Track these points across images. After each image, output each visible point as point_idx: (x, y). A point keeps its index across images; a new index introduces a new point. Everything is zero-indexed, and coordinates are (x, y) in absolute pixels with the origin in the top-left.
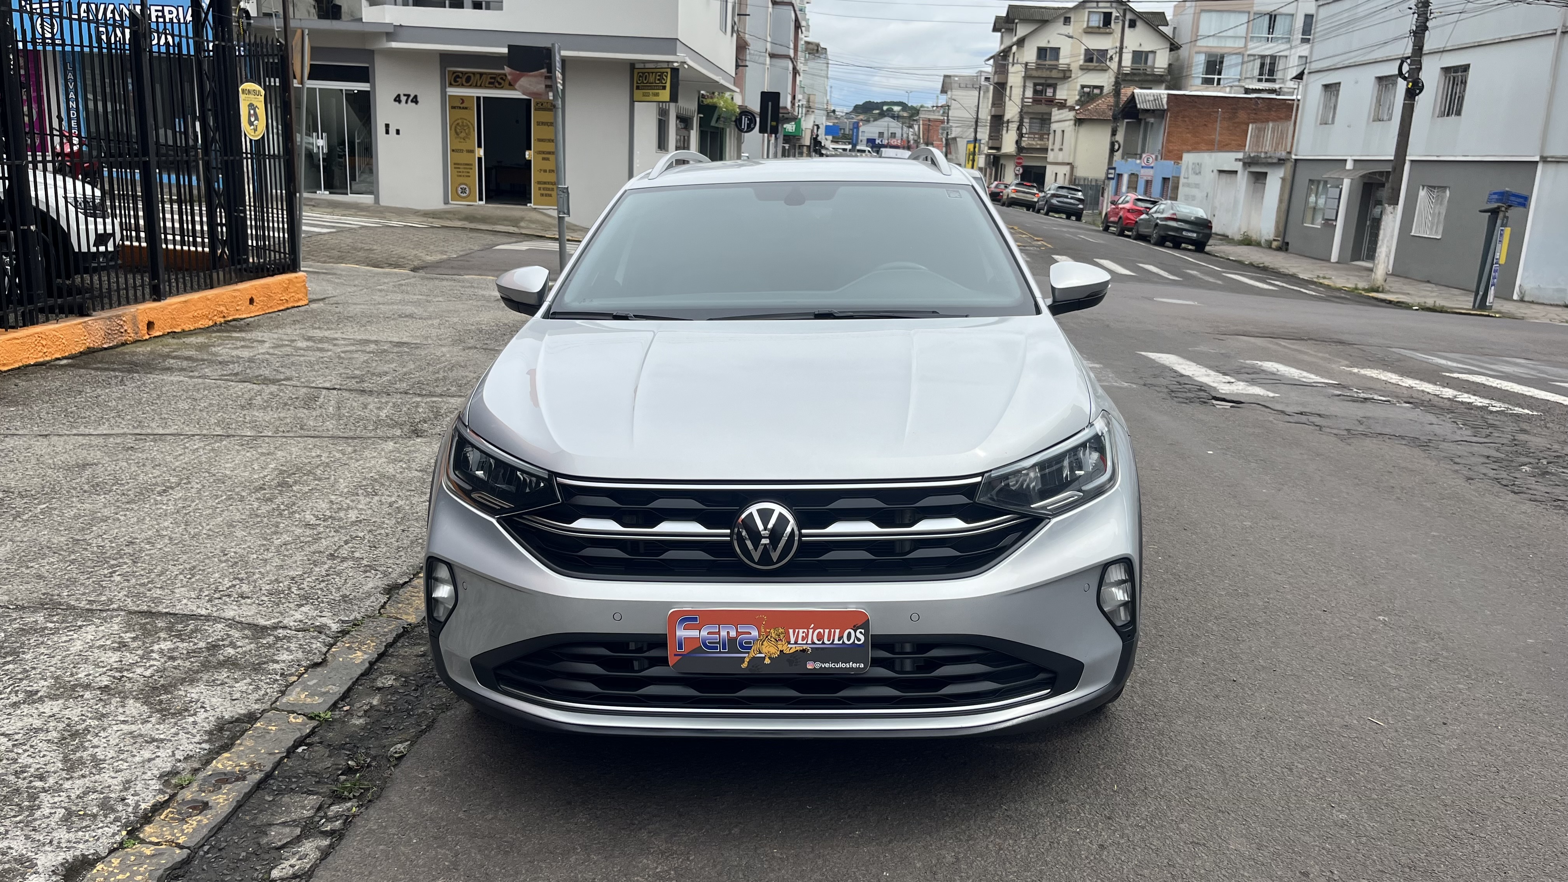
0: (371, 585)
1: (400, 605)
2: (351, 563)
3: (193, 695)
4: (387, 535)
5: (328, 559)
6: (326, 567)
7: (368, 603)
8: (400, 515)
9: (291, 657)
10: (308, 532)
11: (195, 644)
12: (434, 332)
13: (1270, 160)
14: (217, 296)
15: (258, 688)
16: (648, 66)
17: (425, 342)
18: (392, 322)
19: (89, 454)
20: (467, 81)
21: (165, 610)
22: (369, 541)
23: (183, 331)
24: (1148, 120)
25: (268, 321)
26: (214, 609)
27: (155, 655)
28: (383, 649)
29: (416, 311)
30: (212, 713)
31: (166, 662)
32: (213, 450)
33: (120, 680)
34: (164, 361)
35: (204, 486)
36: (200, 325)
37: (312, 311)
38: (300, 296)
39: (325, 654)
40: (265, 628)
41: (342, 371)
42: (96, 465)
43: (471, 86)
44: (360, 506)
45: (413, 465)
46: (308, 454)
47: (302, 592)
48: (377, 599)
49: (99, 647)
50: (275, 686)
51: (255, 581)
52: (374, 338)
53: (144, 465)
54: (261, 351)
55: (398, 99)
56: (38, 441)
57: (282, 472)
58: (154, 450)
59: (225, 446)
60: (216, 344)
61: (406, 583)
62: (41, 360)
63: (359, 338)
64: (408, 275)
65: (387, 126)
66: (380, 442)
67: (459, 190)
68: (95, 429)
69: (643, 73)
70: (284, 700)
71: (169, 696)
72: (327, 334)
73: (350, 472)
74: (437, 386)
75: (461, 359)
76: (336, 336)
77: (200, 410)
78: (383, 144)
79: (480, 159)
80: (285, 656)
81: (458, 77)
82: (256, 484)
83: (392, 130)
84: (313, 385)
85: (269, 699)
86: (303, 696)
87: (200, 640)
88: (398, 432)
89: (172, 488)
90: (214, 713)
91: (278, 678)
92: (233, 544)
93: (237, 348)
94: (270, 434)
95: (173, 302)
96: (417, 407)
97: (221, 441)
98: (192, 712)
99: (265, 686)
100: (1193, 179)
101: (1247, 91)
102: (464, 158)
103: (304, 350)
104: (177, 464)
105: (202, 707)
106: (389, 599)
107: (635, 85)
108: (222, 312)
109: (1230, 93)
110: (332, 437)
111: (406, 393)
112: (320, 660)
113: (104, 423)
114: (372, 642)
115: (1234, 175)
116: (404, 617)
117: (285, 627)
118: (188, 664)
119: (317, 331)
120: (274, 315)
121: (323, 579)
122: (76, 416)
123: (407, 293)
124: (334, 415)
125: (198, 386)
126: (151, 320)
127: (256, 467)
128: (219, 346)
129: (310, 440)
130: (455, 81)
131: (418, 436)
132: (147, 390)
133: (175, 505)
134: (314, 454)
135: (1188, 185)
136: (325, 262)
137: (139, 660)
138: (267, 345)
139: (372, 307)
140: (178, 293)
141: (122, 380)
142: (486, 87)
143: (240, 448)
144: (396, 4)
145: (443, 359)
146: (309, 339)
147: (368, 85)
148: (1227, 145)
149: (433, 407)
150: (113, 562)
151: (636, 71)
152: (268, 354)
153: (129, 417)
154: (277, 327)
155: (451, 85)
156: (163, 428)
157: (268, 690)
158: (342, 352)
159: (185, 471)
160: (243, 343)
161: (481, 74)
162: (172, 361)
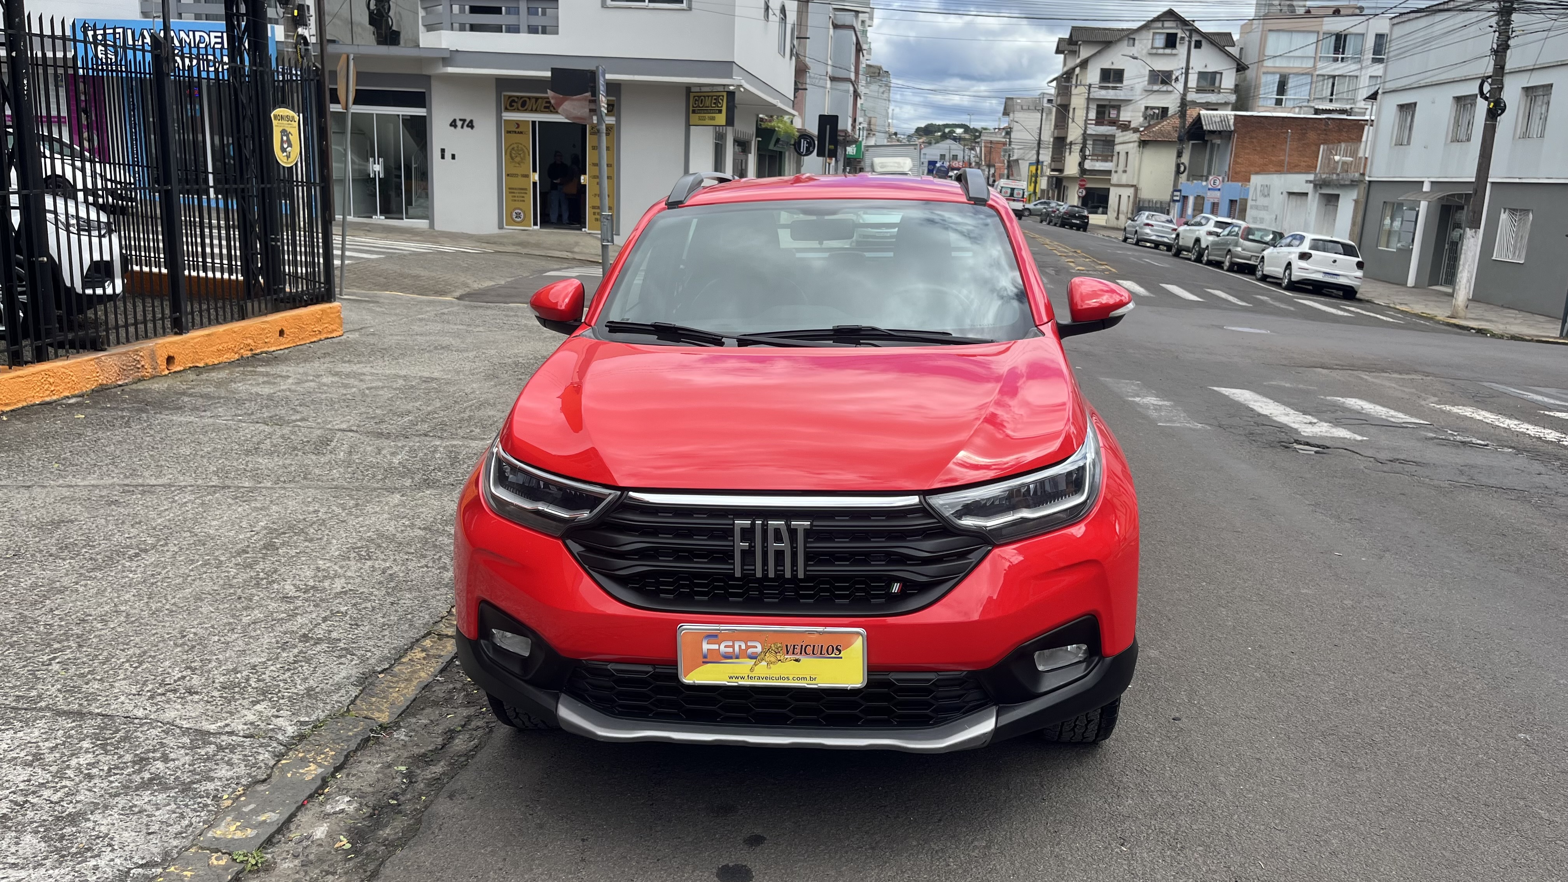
0: (343, 674)
1: (374, 699)
2: (324, 646)
3: (103, 828)
4: (374, 609)
5: (300, 641)
6: (296, 651)
7: (335, 697)
8: (392, 584)
9: (230, 773)
10: (284, 606)
11: (119, 758)
12: (468, 366)
13: (1342, 182)
14: (244, 328)
15: (182, 816)
16: (704, 89)
17: (457, 378)
18: (427, 355)
19: (68, 509)
20: (523, 105)
21: (97, 711)
22: (351, 617)
23: (207, 365)
24: (1214, 141)
25: (297, 354)
26: (154, 709)
27: (70, 773)
28: (342, 759)
29: (453, 342)
30: (119, 852)
31: (81, 782)
32: (203, 504)
33: (22, 806)
34: (178, 399)
35: (181, 549)
36: (226, 358)
37: (346, 342)
38: (334, 327)
39: (272, 768)
40: (209, 733)
41: (363, 410)
42: (72, 522)
43: (526, 111)
44: (349, 574)
45: (418, 522)
46: (305, 508)
47: (262, 684)
48: (347, 692)
49: (10, 761)
50: (202, 814)
51: (209, 672)
52: (403, 373)
53: (123, 523)
54: (282, 388)
55: (453, 124)
56: (19, 493)
57: (271, 531)
58: (138, 503)
59: (217, 499)
60: (238, 379)
61: (385, 669)
62: (48, 399)
63: (388, 372)
64: (452, 303)
65: (443, 151)
66: (387, 494)
67: (514, 215)
68: (83, 479)
69: (699, 97)
70: (210, 834)
71: (74, 829)
72: (355, 368)
73: (346, 531)
74: (460, 427)
75: (491, 396)
76: (364, 370)
77: (202, 457)
78: (439, 169)
79: (535, 184)
80: (223, 772)
81: (513, 101)
82: (241, 546)
83: (448, 155)
84: (329, 426)
85: (193, 832)
86: (233, 828)
87: (127, 751)
88: (408, 482)
89: (146, 551)
90: (123, 854)
91: (209, 802)
92: (195, 622)
93: (258, 384)
94: (269, 485)
95: (195, 335)
96: (435, 451)
97: (215, 493)
98: (96, 852)
99: (191, 815)
100: (1262, 201)
101: (1317, 111)
102: (518, 182)
103: (328, 386)
104: (159, 521)
105: (110, 845)
106: (362, 691)
107: (691, 109)
108: (249, 345)
109: (1299, 113)
110: (336, 487)
111: (426, 435)
112: (265, 776)
113: (95, 472)
114: (331, 750)
115: (1304, 197)
116: (376, 715)
117: (231, 733)
118: (105, 784)
119: (347, 365)
120: (305, 347)
121: (291, 667)
122: (68, 463)
123: (448, 322)
124: (344, 461)
125: (206, 429)
126: (172, 355)
127: (244, 524)
128: (240, 382)
129: (311, 492)
130: (511, 106)
131: (429, 487)
132: (152, 432)
133: (144, 572)
134: (311, 509)
135: (1256, 207)
136: (370, 289)
137: (50, 779)
138: (290, 381)
139: (408, 338)
140: (202, 326)
141: (128, 421)
142: (542, 112)
143: (233, 502)
144: (452, 29)
145: (473, 395)
146: (337, 374)
147: (424, 110)
148: (1296, 166)
149: (451, 452)
150: (56, 646)
151: (692, 95)
152: (290, 390)
153: (123, 464)
154: (305, 361)
155: (506, 109)
156: (157, 478)
157: (194, 820)
158: (368, 388)
159: (166, 531)
160: (265, 379)
161: (537, 99)
162: (186, 399)
